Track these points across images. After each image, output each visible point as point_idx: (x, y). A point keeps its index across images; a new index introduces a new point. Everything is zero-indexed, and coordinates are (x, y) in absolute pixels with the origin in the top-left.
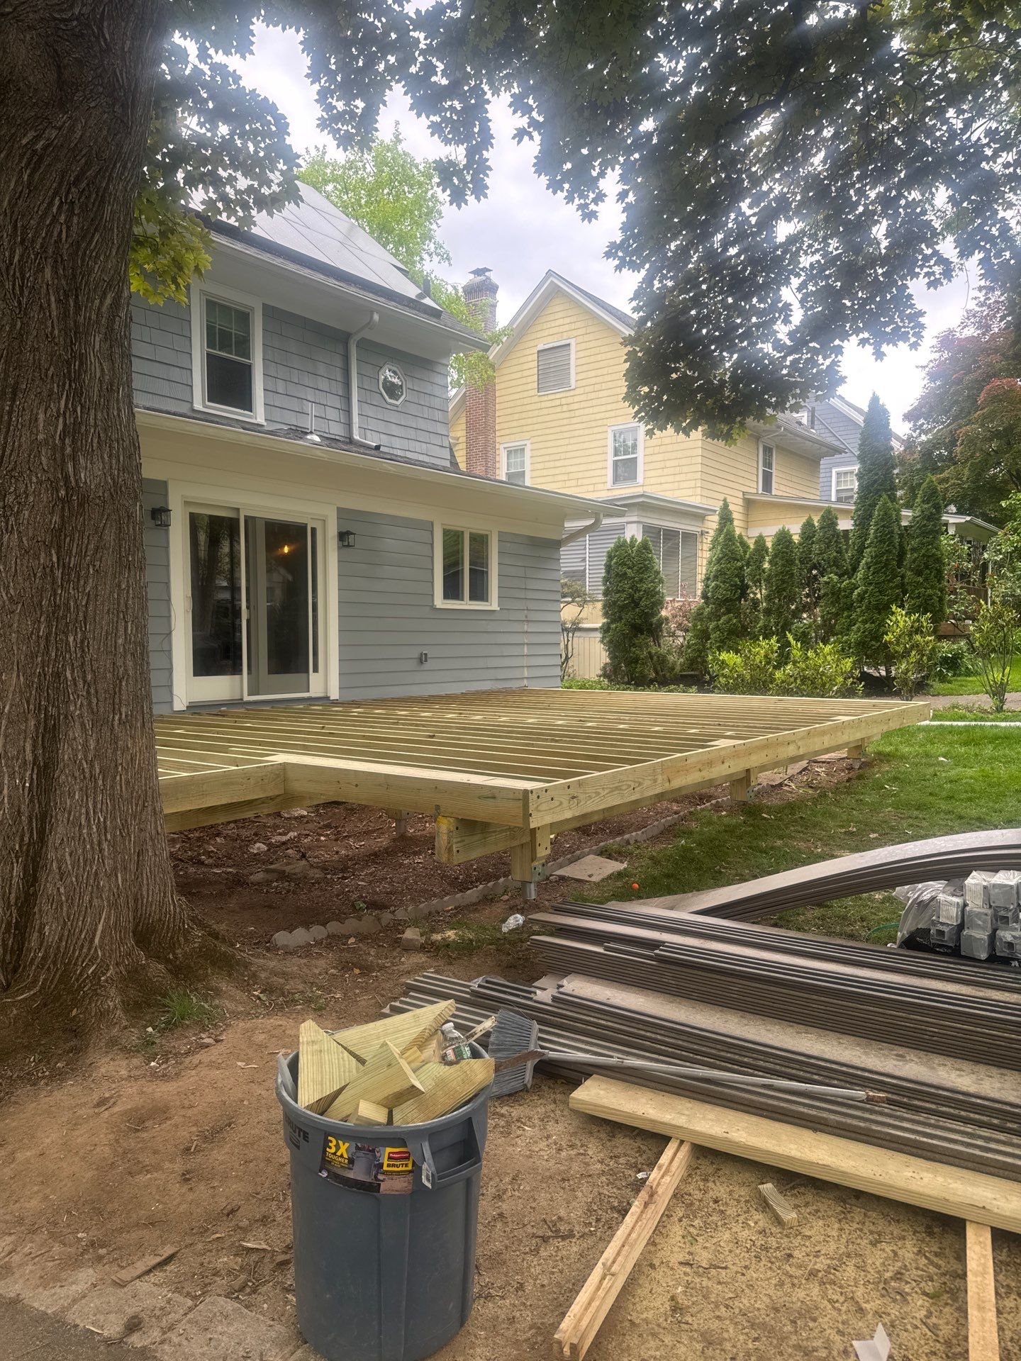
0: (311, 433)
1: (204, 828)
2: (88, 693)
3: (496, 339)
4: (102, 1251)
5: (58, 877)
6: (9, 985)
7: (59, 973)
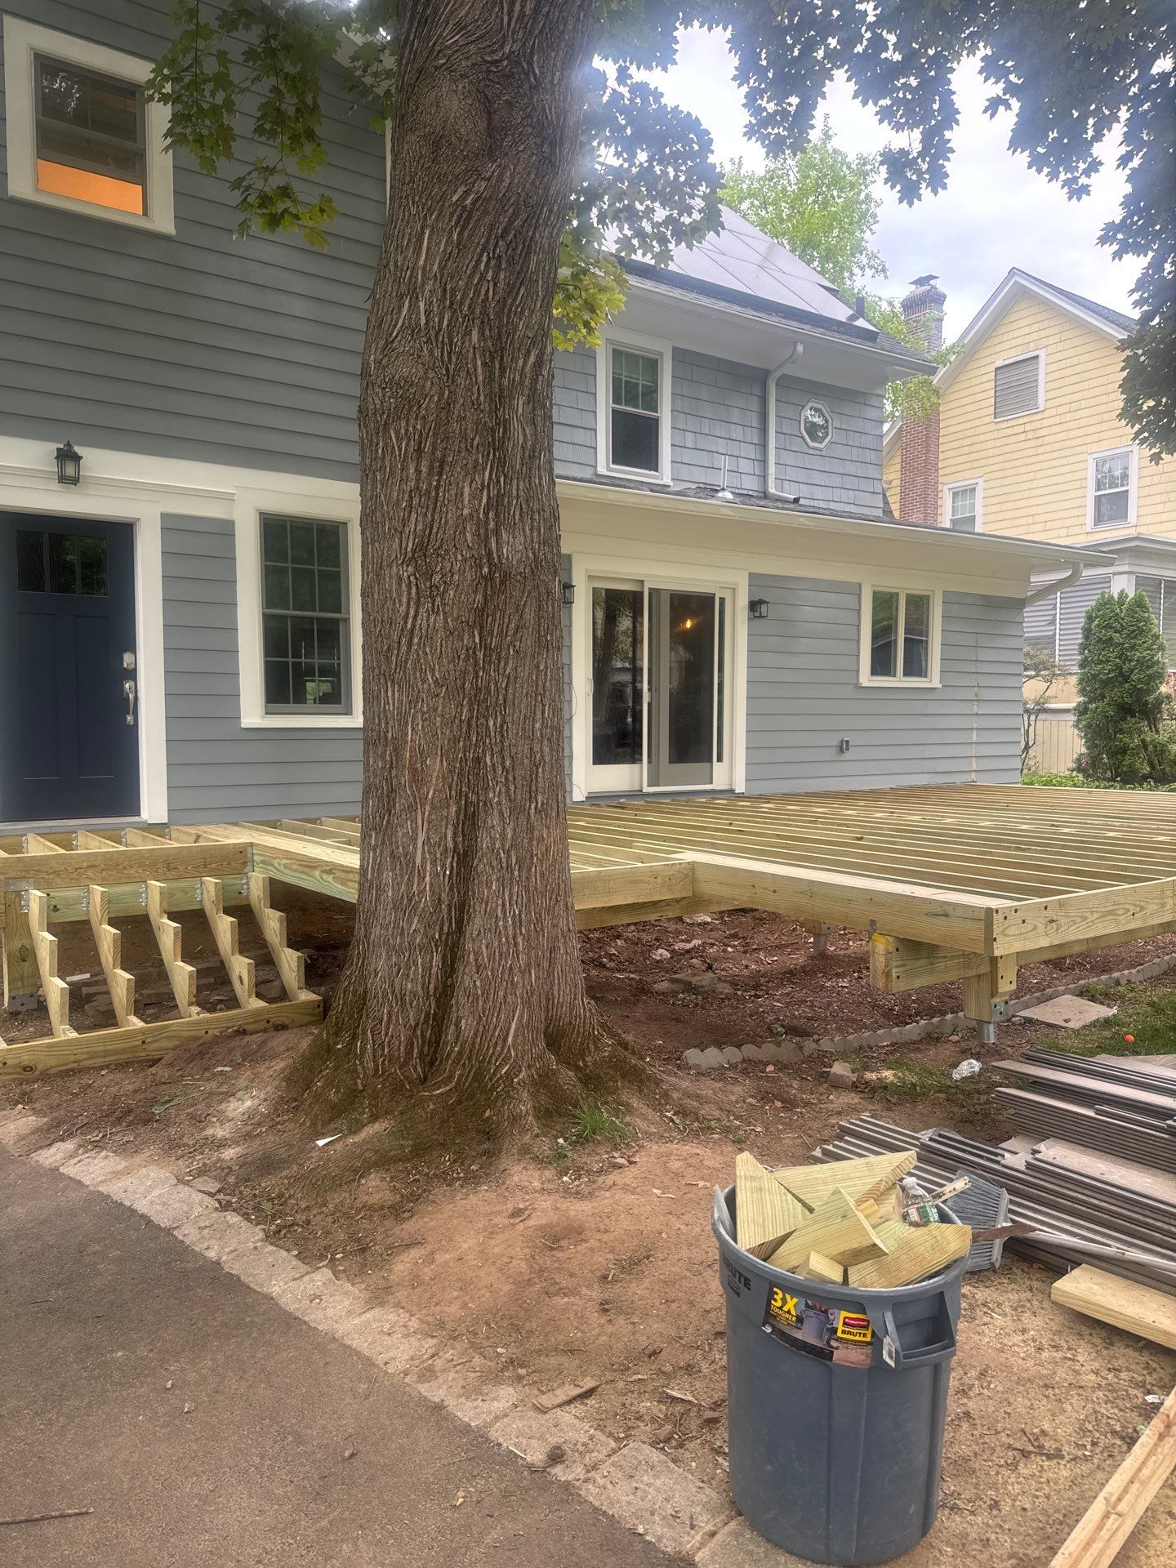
0: (723, 489)
1: (603, 928)
2: (507, 779)
3: (943, 359)
4: (522, 1371)
5: (474, 969)
6: (426, 1078)
7: (473, 1070)
